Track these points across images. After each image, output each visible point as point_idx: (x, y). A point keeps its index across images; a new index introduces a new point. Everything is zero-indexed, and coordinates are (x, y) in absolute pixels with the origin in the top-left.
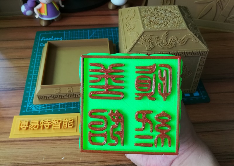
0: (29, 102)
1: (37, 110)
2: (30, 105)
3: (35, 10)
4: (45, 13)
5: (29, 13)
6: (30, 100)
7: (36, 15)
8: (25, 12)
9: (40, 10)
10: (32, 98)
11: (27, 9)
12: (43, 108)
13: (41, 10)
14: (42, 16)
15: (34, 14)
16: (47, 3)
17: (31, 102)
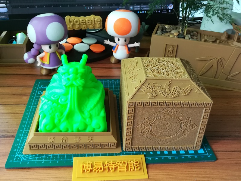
0: (18, 151)
1: (26, 160)
2: (19, 155)
3: (38, 58)
4: (47, 62)
5: (31, 61)
6: (19, 149)
7: (38, 63)
8: (28, 59)
9: (42, 59)
10: (22, 147)
11: (30, 57)
12: (33, 158)
13: (44, 59)
14: (43, 64)
15: (36, 61)
16: (50, 52)
17: (20, 151)
